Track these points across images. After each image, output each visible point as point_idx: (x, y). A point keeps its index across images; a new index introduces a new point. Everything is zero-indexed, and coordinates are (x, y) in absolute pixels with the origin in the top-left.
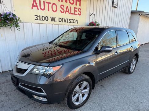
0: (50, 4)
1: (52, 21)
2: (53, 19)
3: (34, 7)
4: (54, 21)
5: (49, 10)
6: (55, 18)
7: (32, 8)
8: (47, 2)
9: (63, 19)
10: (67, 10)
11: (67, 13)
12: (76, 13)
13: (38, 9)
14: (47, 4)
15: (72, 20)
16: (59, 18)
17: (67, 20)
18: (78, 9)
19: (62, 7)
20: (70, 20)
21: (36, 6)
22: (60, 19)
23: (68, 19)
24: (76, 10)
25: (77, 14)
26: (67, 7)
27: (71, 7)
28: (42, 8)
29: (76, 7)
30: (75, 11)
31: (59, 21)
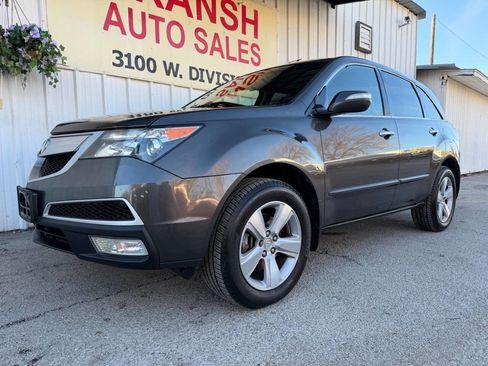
0: (161, 23)
1: (168, 74)
2: (171, 69)
3: (111, 27)
4: (175, 75)
5: (158, 41)
6: (178, 65)
7: (106, 28)
8: (151, 17)
9: (205, 73)
10: (217, 45)
11: (217, 54)
12: (244, 56)
13: (124, 32)
14: (153, 21)
15: (233, 77)
16: (191, 68)
17: (216, 75)
18: (250, 44)
19: (200, 34)
20: (226, 77)
21: (119, 24)
22: (193, 71)
23: (219, 74)
24: (243, 47)
25: (247, 62)
26: (216, 36)
27: (227, 38)
28: (138, 30)
29: (243, 38)
30: (241, 51)
31: (191, 78)
